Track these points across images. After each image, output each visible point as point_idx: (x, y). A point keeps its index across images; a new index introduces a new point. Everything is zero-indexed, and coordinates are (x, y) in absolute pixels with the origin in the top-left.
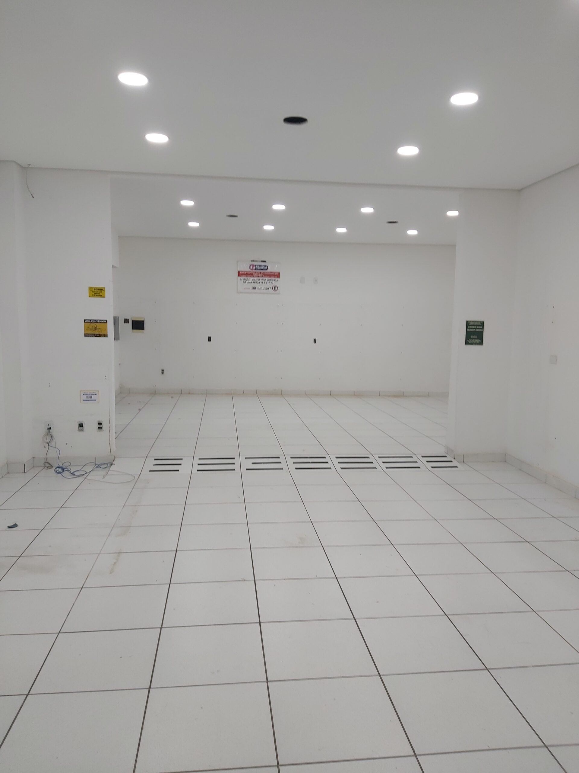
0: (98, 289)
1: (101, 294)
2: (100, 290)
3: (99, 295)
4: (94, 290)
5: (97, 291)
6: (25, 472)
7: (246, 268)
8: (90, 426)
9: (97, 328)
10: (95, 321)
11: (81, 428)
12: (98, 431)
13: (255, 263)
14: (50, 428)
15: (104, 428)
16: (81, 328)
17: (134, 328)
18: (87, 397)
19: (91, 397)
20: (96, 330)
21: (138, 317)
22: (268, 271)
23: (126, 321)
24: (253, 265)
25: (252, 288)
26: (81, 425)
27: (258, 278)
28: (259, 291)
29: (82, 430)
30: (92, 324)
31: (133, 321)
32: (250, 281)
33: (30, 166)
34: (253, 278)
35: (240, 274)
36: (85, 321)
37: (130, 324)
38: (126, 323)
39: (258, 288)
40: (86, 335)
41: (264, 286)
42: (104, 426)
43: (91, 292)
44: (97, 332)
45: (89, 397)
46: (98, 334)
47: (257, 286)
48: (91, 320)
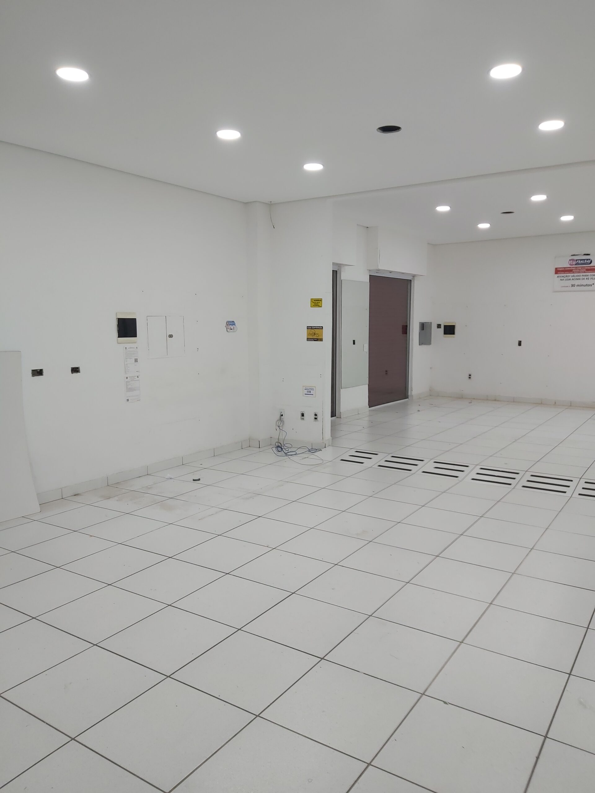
0: (317, 300)
1: (319, 304)
2: (318, 300)
3: (318, 305)
4: (314, 302)
5: (317, 302)
6: (259, 448)
7: (565, 264)
8: (309, 416)
9: (316, 333)
10: (314, 328)
11: (302, 417)
12: (314, 421)
13: (575, 258)
14: (282, 415)
15: (318, 419)
16: (304, 334)
17: (445, 333)
18: (308, 392)
19: (310, 392)
20: (315, 335)
21: (449, 323)
22: (591, 265)
23: (440, 327)
24: (573, 260)
25: (571, 286)
26: (303, 415)
27: (579, 274)
28: (579, 288)
29: (303, 419)
30: (312, 330)
31: (445, 326)
32: (569, 278)
33: (272, 203)
34: (573, 274)
35: (557, 271)
36: (308, 328)
37: (442, 329)
38: (439, 328)
39: (578, 286)
40: (308, 339)
41: (585, 282)
42: (319, 417)
43: (312, 302)
44: (315, 337)
45: (309, 392)
46: (316, 339)
47: (577, 282)
48: (311, 327)
